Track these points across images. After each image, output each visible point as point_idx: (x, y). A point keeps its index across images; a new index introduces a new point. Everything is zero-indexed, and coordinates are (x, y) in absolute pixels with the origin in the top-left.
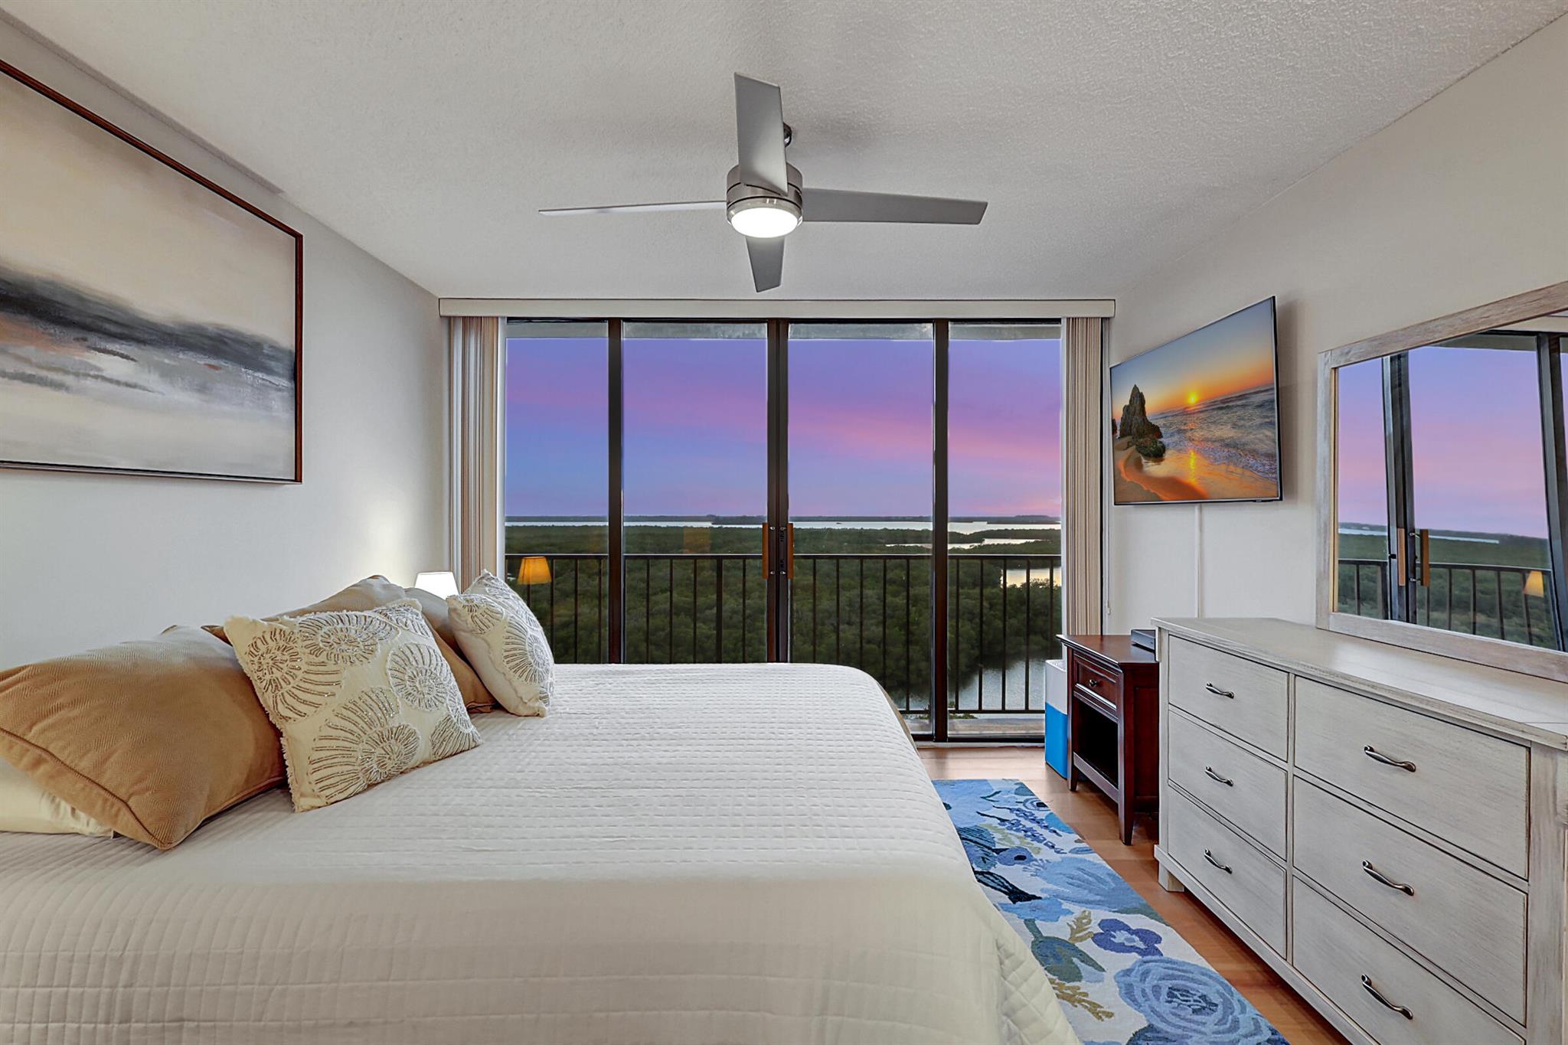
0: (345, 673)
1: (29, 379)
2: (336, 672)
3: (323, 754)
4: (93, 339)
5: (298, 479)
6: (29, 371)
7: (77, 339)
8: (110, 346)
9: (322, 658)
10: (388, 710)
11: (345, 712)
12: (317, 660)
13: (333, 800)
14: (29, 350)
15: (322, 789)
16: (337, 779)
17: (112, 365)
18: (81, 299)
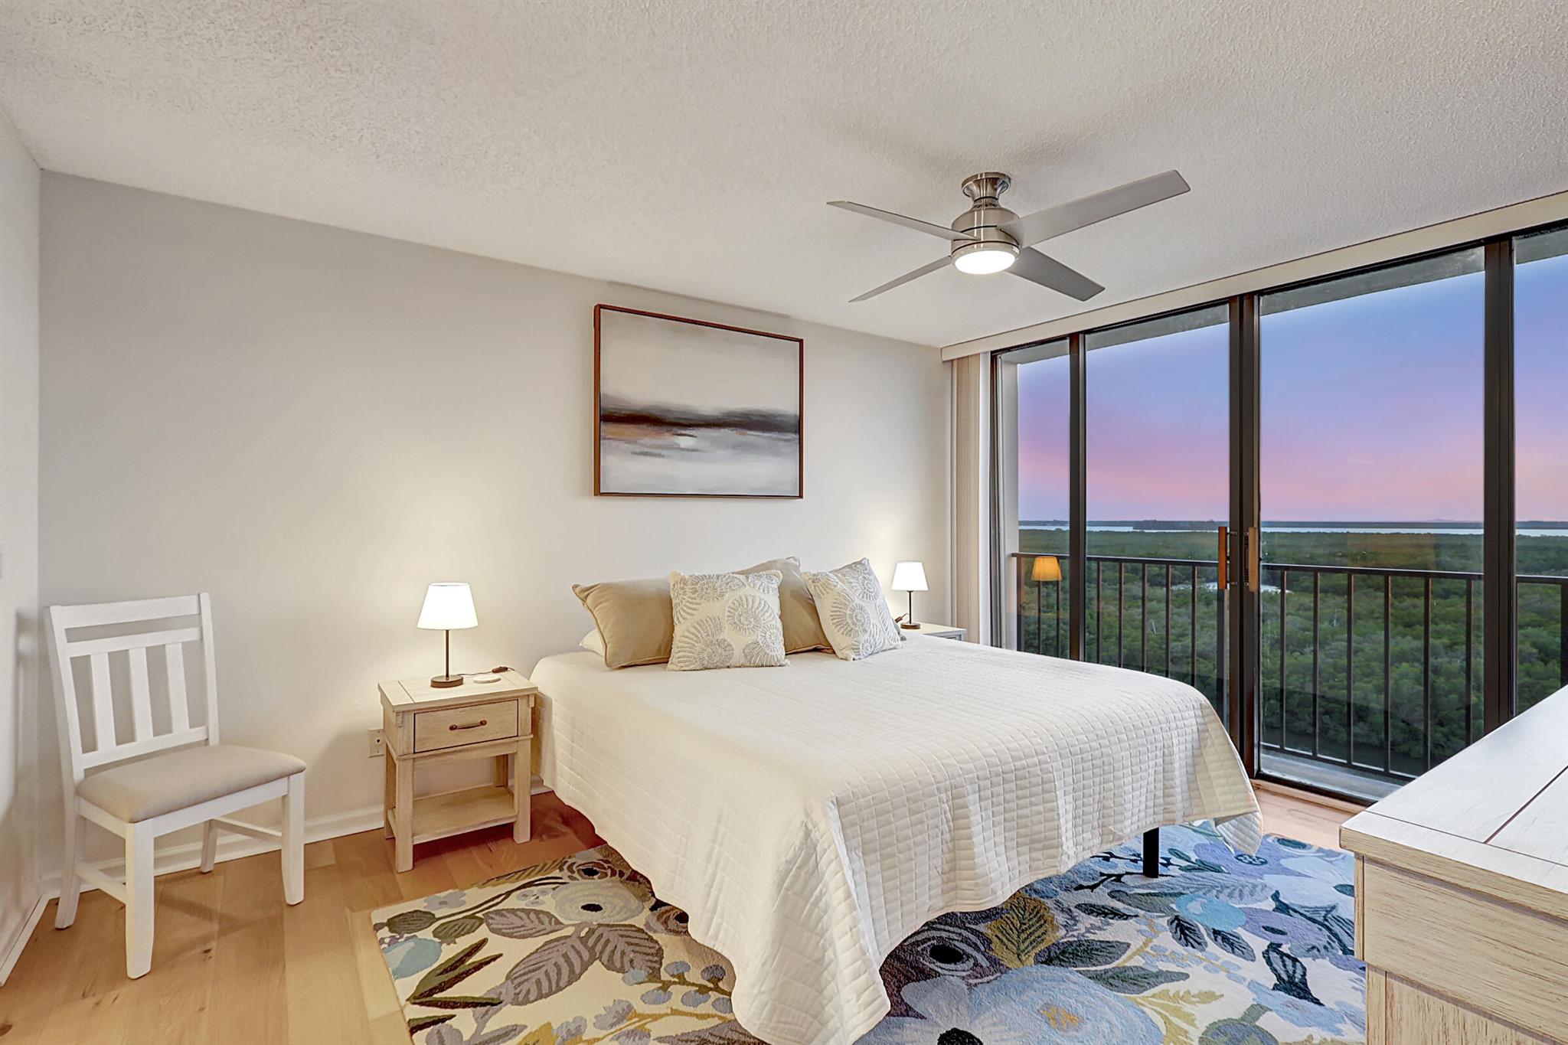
0: (703, 605)
1: (645, 454)
2: (699, 604)
3: (682, 644)
4: (675, 429)
5: (801, 496)
6: (646, 450)
7: (668, 431)
8: (684, 432)
9: (695, 596)
10: (720, 629)
11: (697, 626)
12: (693, 596)
13: (683, 669)
14: (647, 441)
15: (680, 662)
16: (685, 659)
17: (684, 442)
18: (669, 411)
